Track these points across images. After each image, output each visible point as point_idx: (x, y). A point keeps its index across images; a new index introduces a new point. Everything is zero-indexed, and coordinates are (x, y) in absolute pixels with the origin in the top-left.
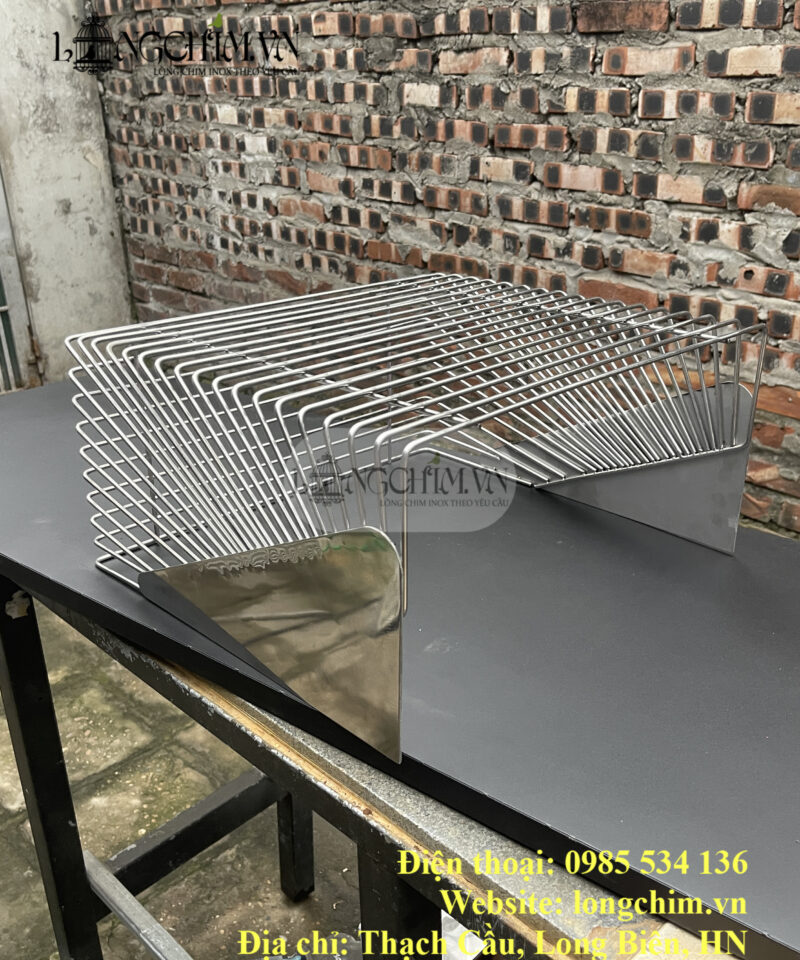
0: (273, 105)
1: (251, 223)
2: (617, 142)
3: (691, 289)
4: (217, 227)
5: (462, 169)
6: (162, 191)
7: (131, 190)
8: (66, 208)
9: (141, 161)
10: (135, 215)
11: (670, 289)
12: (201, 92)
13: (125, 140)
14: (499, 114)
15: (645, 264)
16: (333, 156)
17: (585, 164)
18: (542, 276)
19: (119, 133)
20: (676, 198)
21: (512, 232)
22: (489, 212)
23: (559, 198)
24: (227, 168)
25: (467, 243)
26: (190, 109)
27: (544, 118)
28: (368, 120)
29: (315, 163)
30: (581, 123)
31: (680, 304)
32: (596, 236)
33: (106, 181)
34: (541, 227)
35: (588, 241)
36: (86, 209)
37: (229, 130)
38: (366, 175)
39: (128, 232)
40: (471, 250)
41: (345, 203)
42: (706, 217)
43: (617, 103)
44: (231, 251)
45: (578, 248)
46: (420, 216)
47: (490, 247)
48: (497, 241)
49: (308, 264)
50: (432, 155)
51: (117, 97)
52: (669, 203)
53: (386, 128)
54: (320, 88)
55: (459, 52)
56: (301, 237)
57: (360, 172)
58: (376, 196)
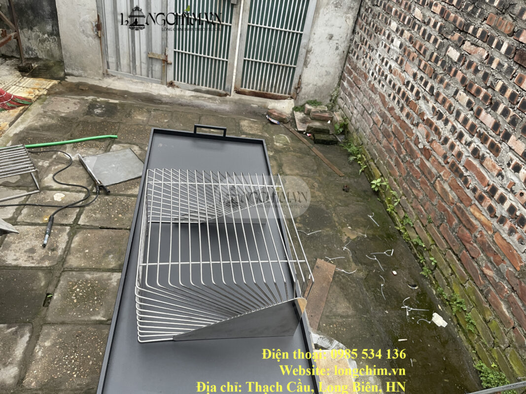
0: (408, 31)
1: (383, 71)
4: (373, 67)
5: (451, 92)
6: (364, 44)
7: (357, 38)
8: (331, 37)
10: (354, 48)
12: (390, 13)
14: (473, 77)
16: (416, 62)
17: (491, 114)
18: (456, 149)
20: (513, 148)
21: (455, 125)
22: (452, 113)
23: (476, 122)
24: (385, 46)
25: (440, 121)
26: (384, 18)
27: (487, 88)
28: (433, 53)
29: (410, 60)
30: (497, 97)
33: (349, 32)
34: (465, 130)
35: (477, 145)
36: (338, 40)
37: (392, 33)
38: (423, 75)
39: (350, 53)
40: (440, 124)
41: (412, 81)
44: (373, 79)
45: (473, 146)
46: (431, 101)
47: (446, 127)
48: (449, 126)
49: (392, 97)
50: (445, 80)
54: (424, 32)
55: (472, 44)
56: (394, 86)
57: (422, 72)
58: (422, 85)
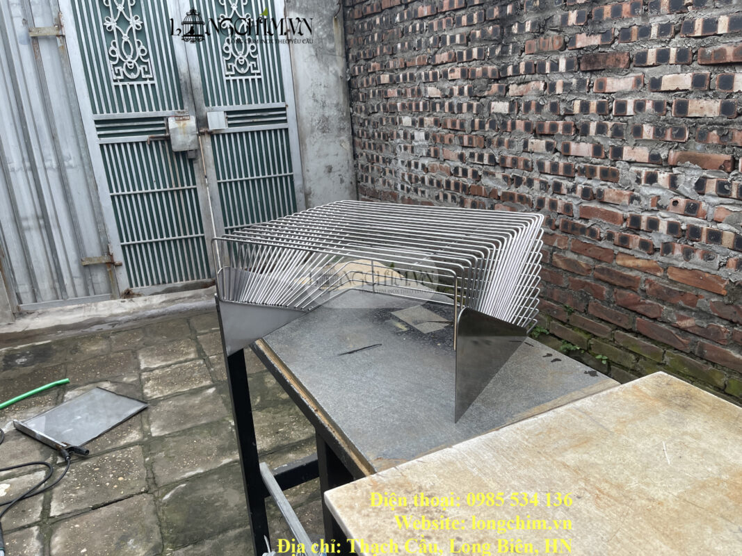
0: (428, 116)
1: (416, 176)
2: (601, 129)
3: (642, 212)
4: (400, 179)
5: (519, 146)
6: (375, 161)
7: (362, 161)
8: (330, 169)
9: (367, 146)
10: (363, 173)
11: (630, 211)
12: (395, 111)
13: (360, 136)
14: (539, 116)
15: (616, 197)
16: (456, 141)
17: (583, 142)
19: (358, 132)
20: (633, 160)
21: (544, 180)
22: (533, 169)
24: (406, 148)
25: (521, 186)
26: (390, 120)
27: (563, 118)
28: (473, 121)
29: (447, 145)
30: (581, 119)
31: (636, 220)
32: (589, 182)
33: (350, 157)
34: (560, 177)
36: (339, 170)
37: (408, 129)
38: (471, 150)
39: (360, 181)
40: (522, 190)
41: (460, 165)
42: (651, 170)
43: (601, 108)
44: (406, 191)
45: (579, 188)
46: (498, 171)
50: (504, 139)
51: (358, 115)
52: (630, 162)
53: (482, 126)
54: (451, 106)
55: (519, 84)
56: (439, 184)
57: (468, 149)
58: (476, 162)
